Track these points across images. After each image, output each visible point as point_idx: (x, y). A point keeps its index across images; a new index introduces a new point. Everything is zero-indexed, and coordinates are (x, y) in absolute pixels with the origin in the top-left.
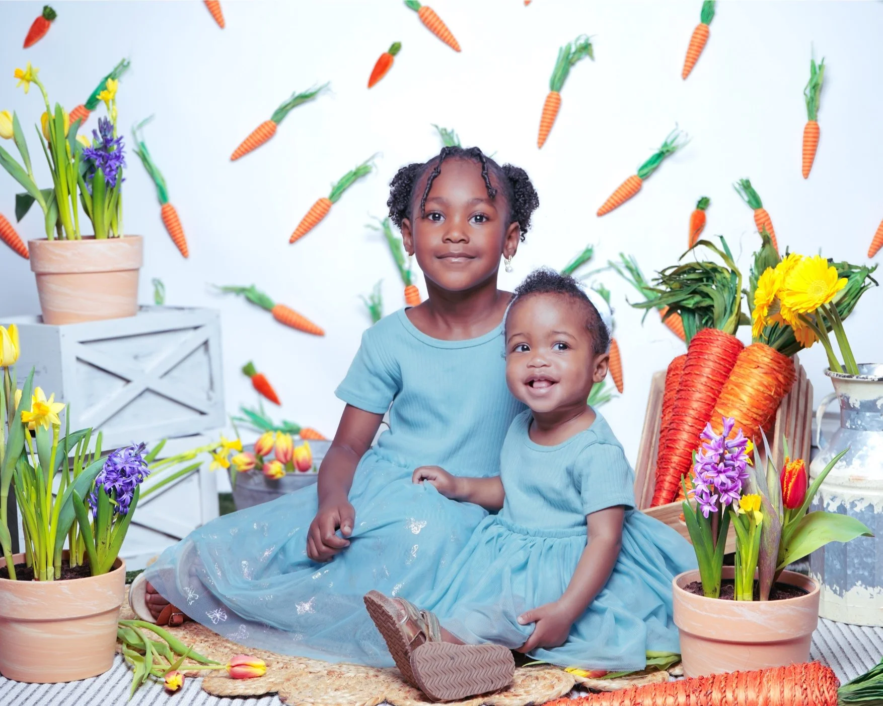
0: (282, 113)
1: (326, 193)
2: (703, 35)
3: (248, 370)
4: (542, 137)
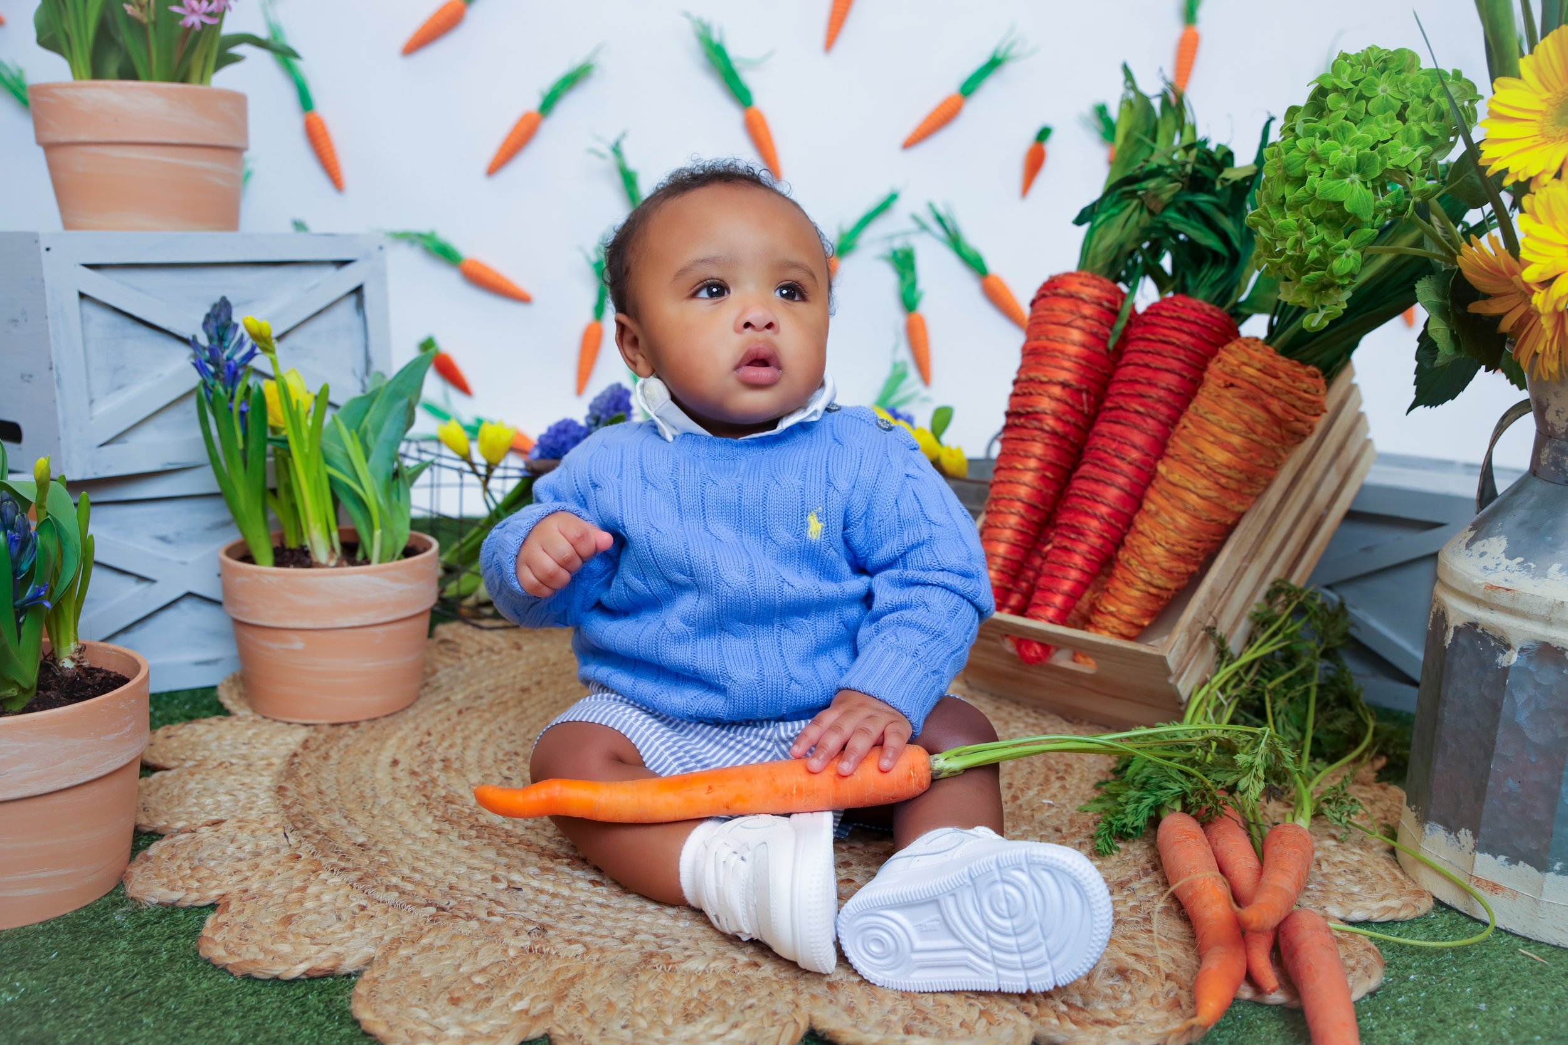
3: (426, 347)
4: (832, 35)
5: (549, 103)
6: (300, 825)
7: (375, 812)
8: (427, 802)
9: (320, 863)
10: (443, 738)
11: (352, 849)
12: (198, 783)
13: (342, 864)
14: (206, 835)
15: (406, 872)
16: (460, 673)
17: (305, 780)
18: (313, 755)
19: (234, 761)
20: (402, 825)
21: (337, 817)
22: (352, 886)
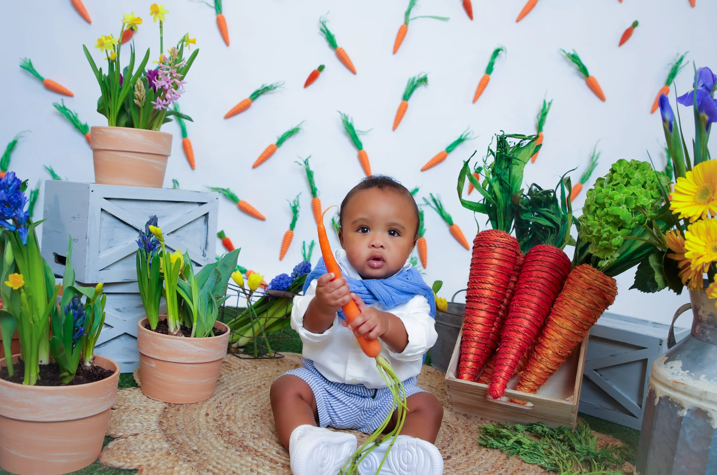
0: (256, 95)
1: (274, 141)
2: (486, 80)
3: (221, 235)
4: (396, 125)
5: (281, 142)
6: (171, 439)
7: (200, 436)
8: (221, 433)
9: (179, 457)
10: (226, 405)
11: (192, 452)
12: (126, 417)
13: (188, 459)
14: (132, 440)
15: (215, 464)
16: (232, 377)
17: (170, 419)
18: (173, 409)
19: (141, 408)
20: (211, 444)
21: (184, 436)
22: (193, 468)
